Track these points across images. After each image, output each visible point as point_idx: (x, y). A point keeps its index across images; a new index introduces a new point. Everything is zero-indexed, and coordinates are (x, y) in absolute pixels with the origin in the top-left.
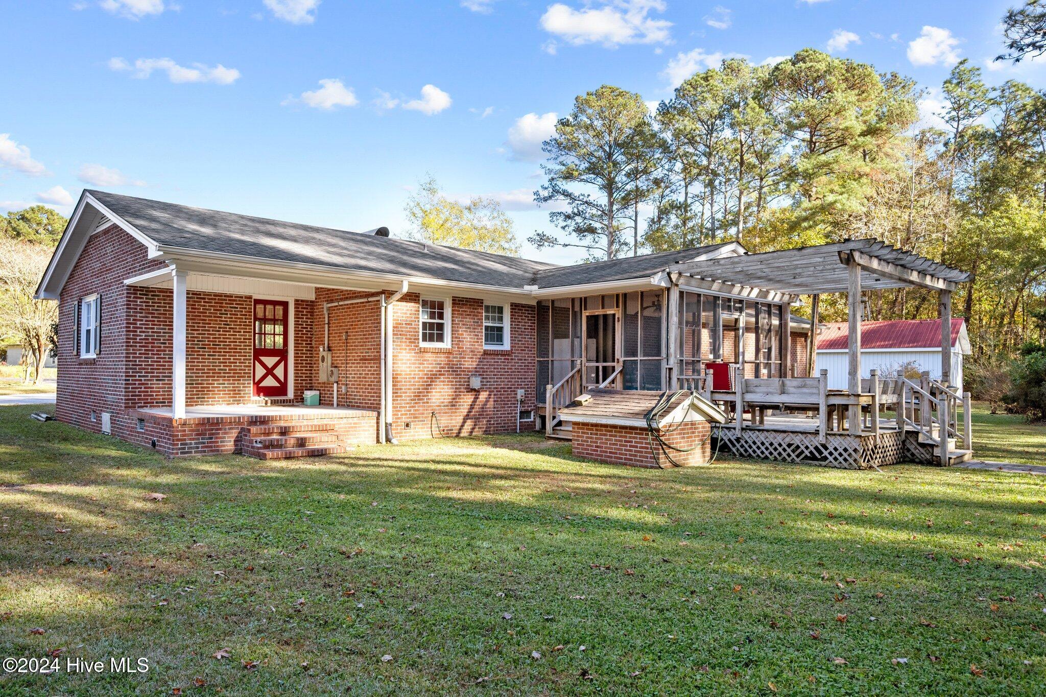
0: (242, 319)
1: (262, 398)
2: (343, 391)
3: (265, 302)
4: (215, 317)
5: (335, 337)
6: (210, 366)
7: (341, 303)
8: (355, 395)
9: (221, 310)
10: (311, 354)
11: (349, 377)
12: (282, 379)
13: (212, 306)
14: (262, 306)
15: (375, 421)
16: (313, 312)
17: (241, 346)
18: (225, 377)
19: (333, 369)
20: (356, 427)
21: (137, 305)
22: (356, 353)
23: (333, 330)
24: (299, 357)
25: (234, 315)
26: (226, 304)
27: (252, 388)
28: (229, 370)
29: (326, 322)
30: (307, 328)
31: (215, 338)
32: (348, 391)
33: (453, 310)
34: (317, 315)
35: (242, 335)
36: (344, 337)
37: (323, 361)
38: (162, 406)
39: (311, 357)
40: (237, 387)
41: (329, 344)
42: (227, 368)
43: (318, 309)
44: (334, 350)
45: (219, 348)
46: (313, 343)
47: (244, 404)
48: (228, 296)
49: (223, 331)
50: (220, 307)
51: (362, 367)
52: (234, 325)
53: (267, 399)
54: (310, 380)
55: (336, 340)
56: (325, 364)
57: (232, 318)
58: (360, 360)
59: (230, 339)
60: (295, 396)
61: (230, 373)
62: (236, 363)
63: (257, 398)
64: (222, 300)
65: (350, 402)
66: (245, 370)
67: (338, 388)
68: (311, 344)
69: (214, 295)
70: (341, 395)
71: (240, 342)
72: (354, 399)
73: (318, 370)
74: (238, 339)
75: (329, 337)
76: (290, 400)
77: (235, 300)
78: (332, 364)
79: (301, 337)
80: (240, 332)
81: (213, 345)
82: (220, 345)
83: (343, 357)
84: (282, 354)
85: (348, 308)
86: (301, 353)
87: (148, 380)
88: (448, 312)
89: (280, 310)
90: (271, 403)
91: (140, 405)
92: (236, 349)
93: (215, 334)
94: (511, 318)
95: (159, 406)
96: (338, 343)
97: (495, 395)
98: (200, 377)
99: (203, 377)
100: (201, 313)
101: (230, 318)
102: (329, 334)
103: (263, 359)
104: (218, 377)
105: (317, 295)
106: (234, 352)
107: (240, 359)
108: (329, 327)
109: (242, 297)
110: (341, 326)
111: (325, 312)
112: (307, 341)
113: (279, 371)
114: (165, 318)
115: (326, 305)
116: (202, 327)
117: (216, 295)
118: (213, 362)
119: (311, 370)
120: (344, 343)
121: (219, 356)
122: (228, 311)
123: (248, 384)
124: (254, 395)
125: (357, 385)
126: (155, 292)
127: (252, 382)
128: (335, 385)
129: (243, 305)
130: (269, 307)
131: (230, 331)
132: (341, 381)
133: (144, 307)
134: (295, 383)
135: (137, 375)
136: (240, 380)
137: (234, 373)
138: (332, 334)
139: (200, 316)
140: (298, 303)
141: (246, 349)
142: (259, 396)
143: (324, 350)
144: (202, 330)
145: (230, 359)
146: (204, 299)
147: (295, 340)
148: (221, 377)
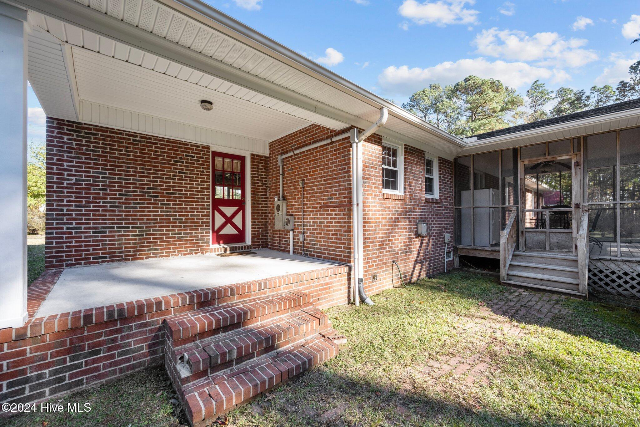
0: (199, 168)
1: (221, 247)
2: (301, 240)
3: (224, 155)
4: (169, 164)
5: (289, 186)
6: (163, 215)
7: (296, 152)
8: (314, 244)
9: (176, 158)
10: (266, 204)
11: (307, 226)
12: (240, 227)
13: (165, 153)
14: (221, 159)
15: (347, 277)
16: (267, 167)
17: (198, 195)
18: (181, 226)
19: (289, 217)
20: (327, 288)
21: (64, 143)
22: (315, 200)
23: (287, 180)
24: (256, 207)
25: (191, 163)
26: (181, 151)
27: (211, 237)
28: (186, 219)
29: (281, 173)
30: (262, 181)
31: (170, 186)
32: (305, 240)
33: (405, 158)
34: (271, 169)
35: (199, 185)
36: (301, 185)
37: (278, 209)
38: (102, 262)
39: (266, 207)
40: (195, 236)
41: (283, 194)
42: (184, 218)
43: (272, 163)
44: (289, 199)
45: (174, 197)
46: (268, 194)
47: (202, 253)
48: (183, 144)
49: (178, 179)
50: (174, 154)
51: (324, 215)
52: (191, 174)
53: (226, 246)
54: (266, 227)
55: (290, 189)
56: (280, 213)
57: (188, 166)
58: (321, 207)
59: (186, 187)
60: (252, 242)
61: (187, 223)
62: (193, 212)
63: (217, 246)
64: (177, 147)
65: (308, 251)
66: (203, 219)
67: (294, 235)
68: (266, 195)
69: (168, 142)
70: (297, 242)
71: (197, 191)
72: (314, 248)
73: (274, 219)
74: (195, 188)
75: (283, 187)
76: (248, 246)
77: (191, 149)
78: (287, 212)
79: (257, 189)
80: (198, 181)
81: (167, 193)
82: (175, 194)
83: (299, 205)
84: (240, 204)
85: (304, 156)
86: (257, 204)
87: (82, 233)
88: (401, 159)
89: (237, 163)
90: (230, 250)
91: (69, 262)
92: (193, 198)
93: (169, 182)
94: (440, 171)
95: (98, 262)
96: (294, 192)
97: (432, 239)
98: (151, 227)
99: (156, 227)
100: (152, 158)
101: (185, 166)
102: (283, 184)
103: (222, 208)
104: (173, 227)
105: (271, 151)
106: (191, 201)
107: (198, 209)
108: (283, 178)
109: (199, 147)
110: (296, 175)
111: (280, 164)
112: (262, 192)
113: (237, 220)
114: (106, 161)
115: (280, 158)
116: (154, 174)
117: (169, 141)
118: (168, 212)
119: (266, 219)
120: (300, 191)
121: (173, 205)
122: (184, 159)
123: (206, 233)
124: (213, 243)
125: (317, 233)
126: (90, 129)
127: (211, 231)
128: (291, 233)
129: (200, 154)
130: (227, 160)
131: (186, 180)
132: (298, 229)
133: (74, 146)
134: (252, 231)
135: (65, 226)
136: (198, 229)
137: (191, 223)
138: (286, 184)
139: (151, 162)
140: (254, 157)
141: (204, 198)
142: (219, 243)
143: (279, 200)
144: (153, 177)
145: (187, 208)
146: (156, 144)
147: (251, 191)
148: (176, 227)
